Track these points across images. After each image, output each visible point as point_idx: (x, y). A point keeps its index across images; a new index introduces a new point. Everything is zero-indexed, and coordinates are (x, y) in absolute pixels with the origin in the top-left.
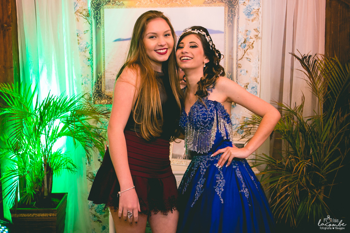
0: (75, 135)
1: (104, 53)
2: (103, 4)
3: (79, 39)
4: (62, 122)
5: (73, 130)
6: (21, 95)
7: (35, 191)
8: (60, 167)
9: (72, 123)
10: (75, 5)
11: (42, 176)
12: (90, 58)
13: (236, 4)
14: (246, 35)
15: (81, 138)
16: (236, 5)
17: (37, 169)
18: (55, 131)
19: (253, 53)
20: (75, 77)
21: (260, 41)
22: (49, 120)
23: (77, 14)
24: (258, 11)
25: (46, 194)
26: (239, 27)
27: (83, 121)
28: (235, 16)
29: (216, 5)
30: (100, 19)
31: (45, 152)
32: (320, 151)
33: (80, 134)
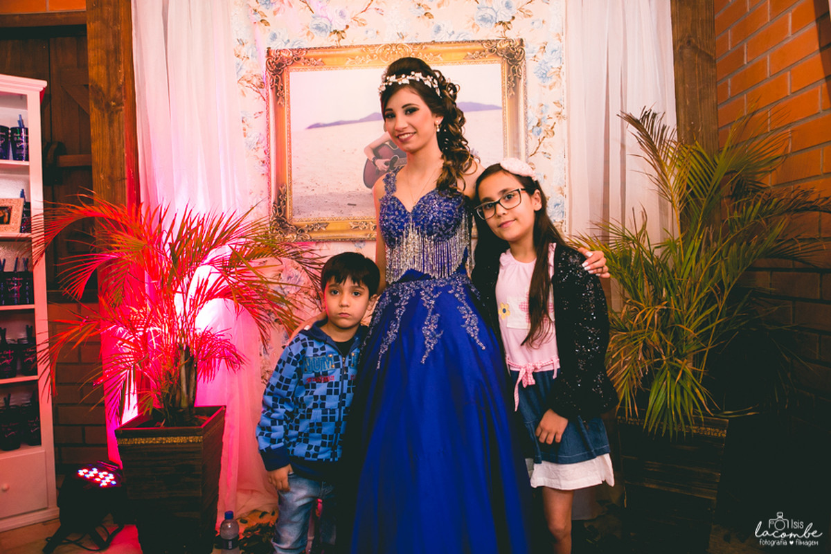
1: (290, 150)
2: (287, 64)
3: (246, 127)
10: (237, 67)
12: (266, 160)
13: (520, 59)
14: (540, 112)
16: (521, 61)
19: (555, 145)
20: (238, 193)
21: (565, 122)
23: (241, 84)
24: (559, 72)
25: (184, 404)
26: (528, 98)
28: (520, 79)
29: (486, 61)
30: (282, 90)
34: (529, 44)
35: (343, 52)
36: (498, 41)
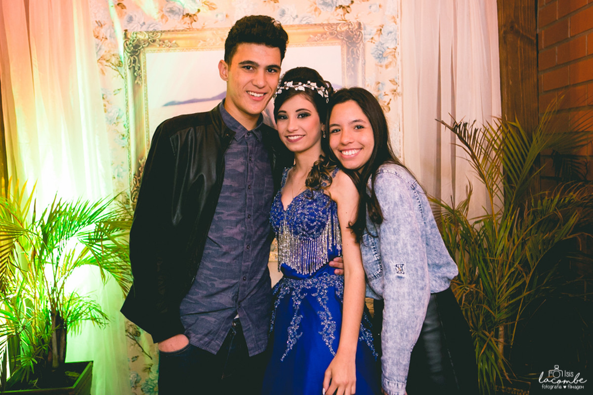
0: (104, 263)
1: (148, 125)
2: (144, 46)
3: (106, 103)
4: (82, 242)
5: (100, 254)
6: (10, 199)
7: (36, 359)
8: (79, 317)
9: (97, 243)
10: (97, 48)
11: (48, 334)
12: (126, 134)
13: (359, 41)
14: (377, 90)
15: (114, 267)
16: (359, 43)
17: (39, 322)
18: (69, 257)
20: (100, 166)
21: (399, 98)
22: (59, 240)
23: (101, 63)
24: (395, 52)
25: (55, 364)
26: (366, 78)
27: (116, 239)
28: (358, 59)
29: (328, 43)
30: (139, 70)
31: (53, 293)
32: (494, 271)
33: (111, 260)
34: (366, 26)
35: (195, 35)
36: (338, 24)
